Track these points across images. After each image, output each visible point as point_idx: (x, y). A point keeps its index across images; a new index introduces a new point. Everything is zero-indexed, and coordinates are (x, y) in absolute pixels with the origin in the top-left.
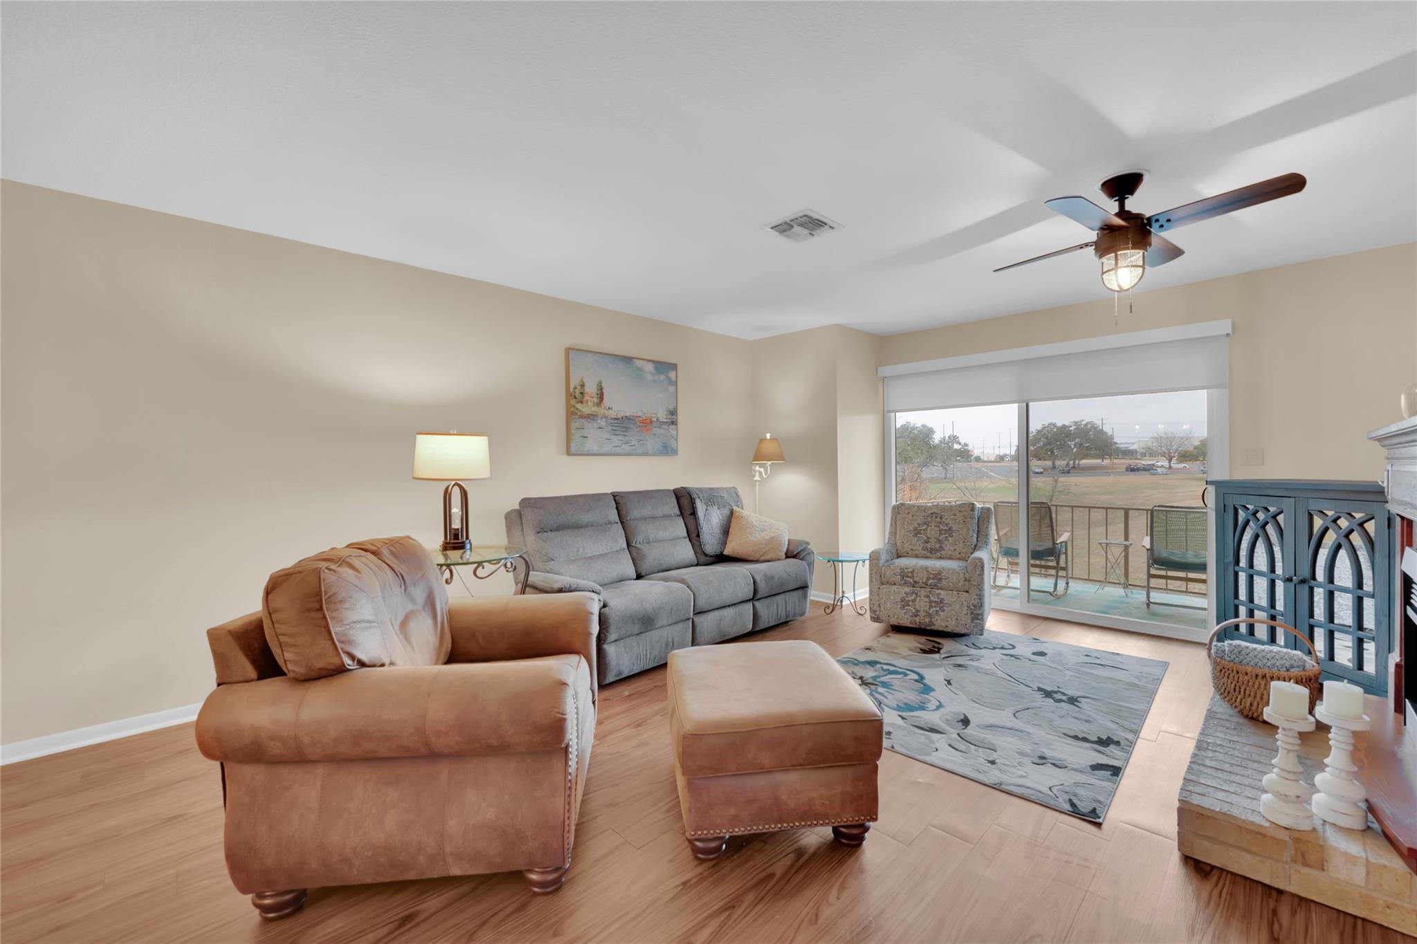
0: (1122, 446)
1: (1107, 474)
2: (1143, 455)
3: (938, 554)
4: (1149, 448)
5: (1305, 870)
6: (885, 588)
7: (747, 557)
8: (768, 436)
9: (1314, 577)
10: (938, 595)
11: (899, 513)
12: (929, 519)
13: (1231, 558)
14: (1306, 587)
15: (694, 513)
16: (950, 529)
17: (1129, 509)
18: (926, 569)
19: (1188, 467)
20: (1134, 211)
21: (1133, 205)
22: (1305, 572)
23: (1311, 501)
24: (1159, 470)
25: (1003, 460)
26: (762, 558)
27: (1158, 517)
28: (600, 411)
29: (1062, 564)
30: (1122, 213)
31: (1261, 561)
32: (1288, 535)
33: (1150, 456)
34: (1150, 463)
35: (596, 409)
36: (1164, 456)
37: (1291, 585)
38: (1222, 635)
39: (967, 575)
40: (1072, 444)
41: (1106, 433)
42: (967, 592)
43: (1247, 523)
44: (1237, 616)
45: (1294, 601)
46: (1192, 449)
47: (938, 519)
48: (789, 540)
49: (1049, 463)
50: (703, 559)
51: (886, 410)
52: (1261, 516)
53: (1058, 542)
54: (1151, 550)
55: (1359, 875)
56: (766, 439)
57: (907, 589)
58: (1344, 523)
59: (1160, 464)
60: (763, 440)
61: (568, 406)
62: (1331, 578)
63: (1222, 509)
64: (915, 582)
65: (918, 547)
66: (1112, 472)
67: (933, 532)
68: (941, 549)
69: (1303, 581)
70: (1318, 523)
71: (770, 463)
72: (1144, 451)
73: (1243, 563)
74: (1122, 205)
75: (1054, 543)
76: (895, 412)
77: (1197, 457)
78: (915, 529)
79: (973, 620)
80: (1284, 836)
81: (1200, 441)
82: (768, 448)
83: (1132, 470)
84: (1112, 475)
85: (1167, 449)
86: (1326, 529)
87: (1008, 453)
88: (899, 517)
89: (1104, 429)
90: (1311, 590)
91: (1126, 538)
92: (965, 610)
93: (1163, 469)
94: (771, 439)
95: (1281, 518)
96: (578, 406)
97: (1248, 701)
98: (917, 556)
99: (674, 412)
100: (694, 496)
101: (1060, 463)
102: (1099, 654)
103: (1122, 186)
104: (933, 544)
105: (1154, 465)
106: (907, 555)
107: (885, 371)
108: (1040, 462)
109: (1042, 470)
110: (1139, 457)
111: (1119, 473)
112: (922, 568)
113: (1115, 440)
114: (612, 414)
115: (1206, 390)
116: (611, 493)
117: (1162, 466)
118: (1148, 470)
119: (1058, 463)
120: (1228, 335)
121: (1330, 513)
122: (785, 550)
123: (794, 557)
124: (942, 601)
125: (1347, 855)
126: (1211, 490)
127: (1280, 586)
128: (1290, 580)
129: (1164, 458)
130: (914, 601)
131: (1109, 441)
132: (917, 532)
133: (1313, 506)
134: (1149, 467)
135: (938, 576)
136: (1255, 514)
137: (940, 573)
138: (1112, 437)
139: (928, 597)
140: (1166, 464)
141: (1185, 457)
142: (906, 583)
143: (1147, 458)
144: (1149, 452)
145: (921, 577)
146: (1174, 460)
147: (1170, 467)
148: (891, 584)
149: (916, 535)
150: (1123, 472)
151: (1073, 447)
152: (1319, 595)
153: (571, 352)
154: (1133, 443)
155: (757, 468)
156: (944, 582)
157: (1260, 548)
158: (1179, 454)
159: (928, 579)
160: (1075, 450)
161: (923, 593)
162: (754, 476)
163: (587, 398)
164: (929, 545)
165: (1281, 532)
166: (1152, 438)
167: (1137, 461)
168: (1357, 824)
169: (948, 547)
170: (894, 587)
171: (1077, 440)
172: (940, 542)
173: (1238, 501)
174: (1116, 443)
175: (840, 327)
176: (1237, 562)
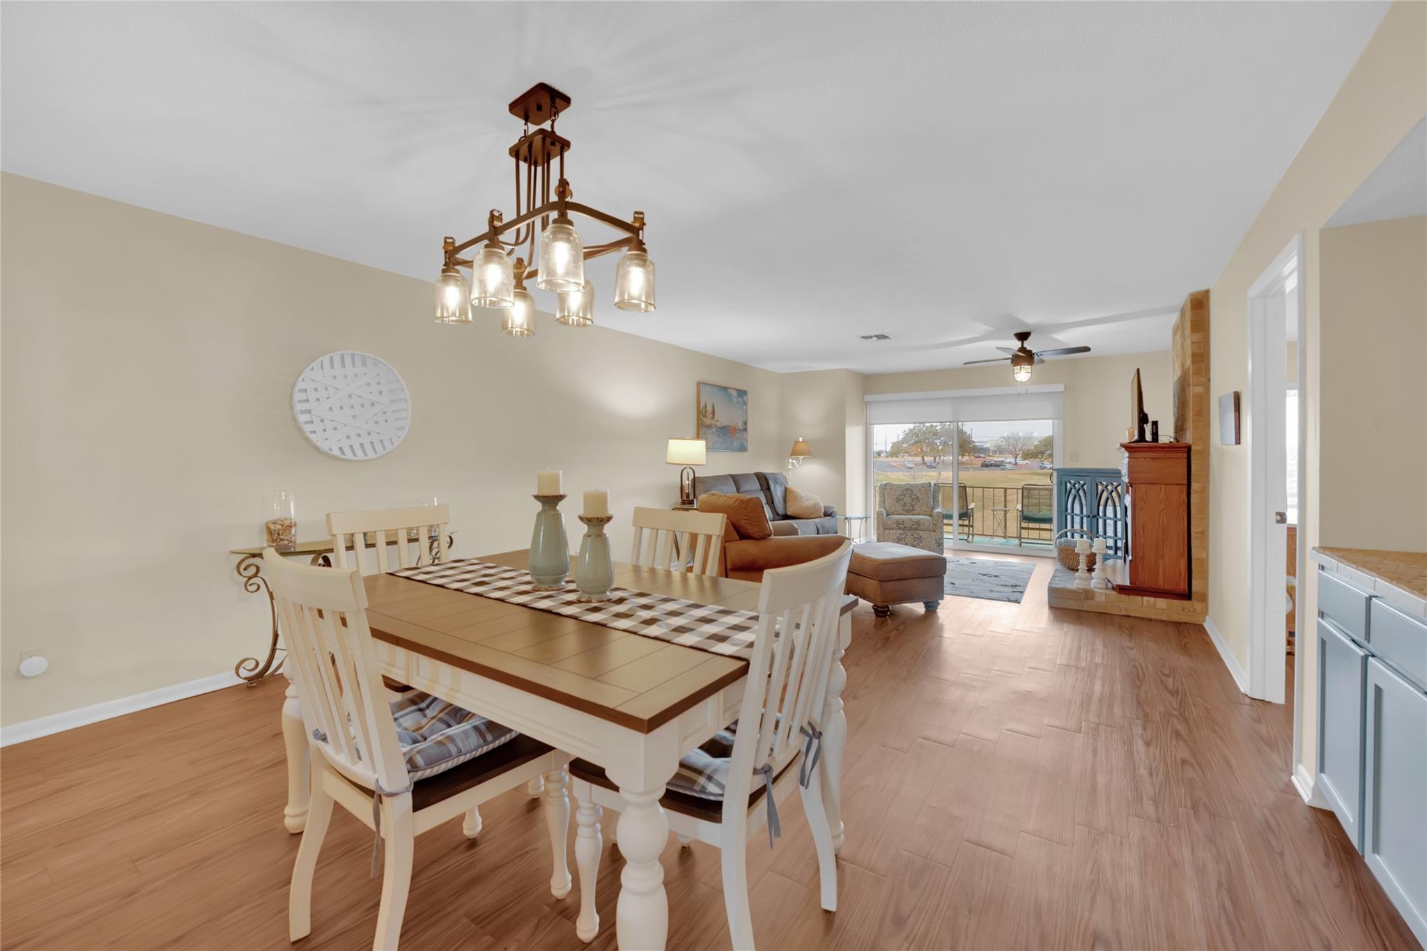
0: (977, 444)
1: (967, 469)
2: (995, 452)
3: (912, 513)
4: (999, 446)
5: (1088, 601)
6: (887, 532)
7: (799, 516)
8: (801, 439)
9: (1098, 514)
10: (918, 534)
11: (886, 489)
12: (905, 492)
13: (1064, 508)
14: (1095, 519)
15: (769, 488)
16: (918, 497)
17: (1007, 488)
18: (911, 519)
19: (1029, 463)
20: (1028, 348)
21: (1028, 345)
22: (1096, 513)
23: (1097, 478)
24: (1008, 466)
25: (879, 455)
26: (811, 517)
27: (1027, 491)
28: (713, 422)
29: (971, 524)
30: (1023, 349)
31: (1077, 510)
32: (1088, 495)
33: (1000, 454)
34: (1000, 459)
35: (711, 421)
36: (1011, 454)
37: (1090, 519)
38: (1061, 537)
39: (935, 522)
40: (938, 442)
41: (966, 433)
42: (934, 531)
43: (1071, 489)
44: (1066, 528)
45: (1090, 526)
46: (1033, 448)
47: (910, 492)
48: (825, 507)
49: (919, 459)
50: (777, 517)
51: (868, 423)
52: (1077, 486)
53: (969, 508)
54: (1022, 511)
55: (1103, 599)
56: (799, 441)
57: (900, 532)
58: (1110, 488)
59: (1008, 460)
60: (797, 442)
61: (699, 420)
62: (1105, 514)
63: (1060, 483)
64: (905, 527)
65: (899, 509)
66: (971, 468)
67: (907, 500)
68: (913, 510)
69: (1094, 517)
70: (1100, 488)
71: (802, 457)
72: (995, 449)
73: (1069, 511)
74: (1022, 344)
75: (967, 509)
76: (873, 424)
77: (1037, 455)
78: (897, 498)
79: (938, 546)
80: (1081, 591)
81: (1039, 442)
82: (802, 447)
83: (986, 465)
84: (971, 470)
85: (1014, 448)
86: (1103, 491)
87: (884, 449)
88: (885, 491)
89: (964, 429)
90: (1097, 520)
91: (1005, 507)
92: (934, 541)
93: (1010, 465)
94: (803, 441)
95: (1085, 487)
96: (704, 419)
97: (1071, 563)
98: (898, 514)
99: (745, 423)
100: (768, 478)
101: (928, 459)
102: (1002, 563)
103: (1023, 336)
104: (908, 507)
105: (1003, 461)
106: (893, 514)
107: (868, 398)
108: (910, 457)
109: (913, 466)
110: (991, 454)
111: (976, 469)
112: (908, 518)
113: (973, 439)
114: (719, 424)
115: (1051, 421)
116: (755, 474)
117: (1010, 463)
118: (999, 466)
119: (926, 459)
120: (1062, 392)
121: (1104, 483)
122: (823, 511)
123: (828, 516)
124: (921, 537)
125: (1099, 592)
126: (1055, 474)
127: (1085, 519)
128: (1089, 516)
129: (1011, 456)
130: (904, 538)
131: (968, 439)
132: (898, 500)
133: (1098, 480)
134: (999, 463)
135: (918, 523)
136: (1074, 485)
137: (919, 521)
138: (970, 437)
139: (912, 535)
140: (1013, 460)
141: (1027, 456)
142: (900, 528)
143: (997, 455)
144: (1000, 450)
145: (908, 524)
146: (1019, 457)
147: (1016, 464)
148: (890, 529)
149: (897, 502)
150: (978, 467)
151: (939, 445)
152: (1101, 521)
153: (701, 385)
154: (987, 442)
155: (790, 460)
156: (922, 527)
157: (1077, 502)
158: (1023, 452)
159: (913, 525)
160: (940, 448)
161: (909, 533)
162: (788, 465)
163: (708, 414)
164: (906, 508)
165: (1085, 493)
166: (1002, 437)
167: (990, 458)
168: (1104, 586)
169: (917, 508)
170: (892, 531)
171: (942, 439)
172: (913, 505)
173: (1067, 479)
174: (974, 442)
175: (847, 370)
176: (1067, 511)
